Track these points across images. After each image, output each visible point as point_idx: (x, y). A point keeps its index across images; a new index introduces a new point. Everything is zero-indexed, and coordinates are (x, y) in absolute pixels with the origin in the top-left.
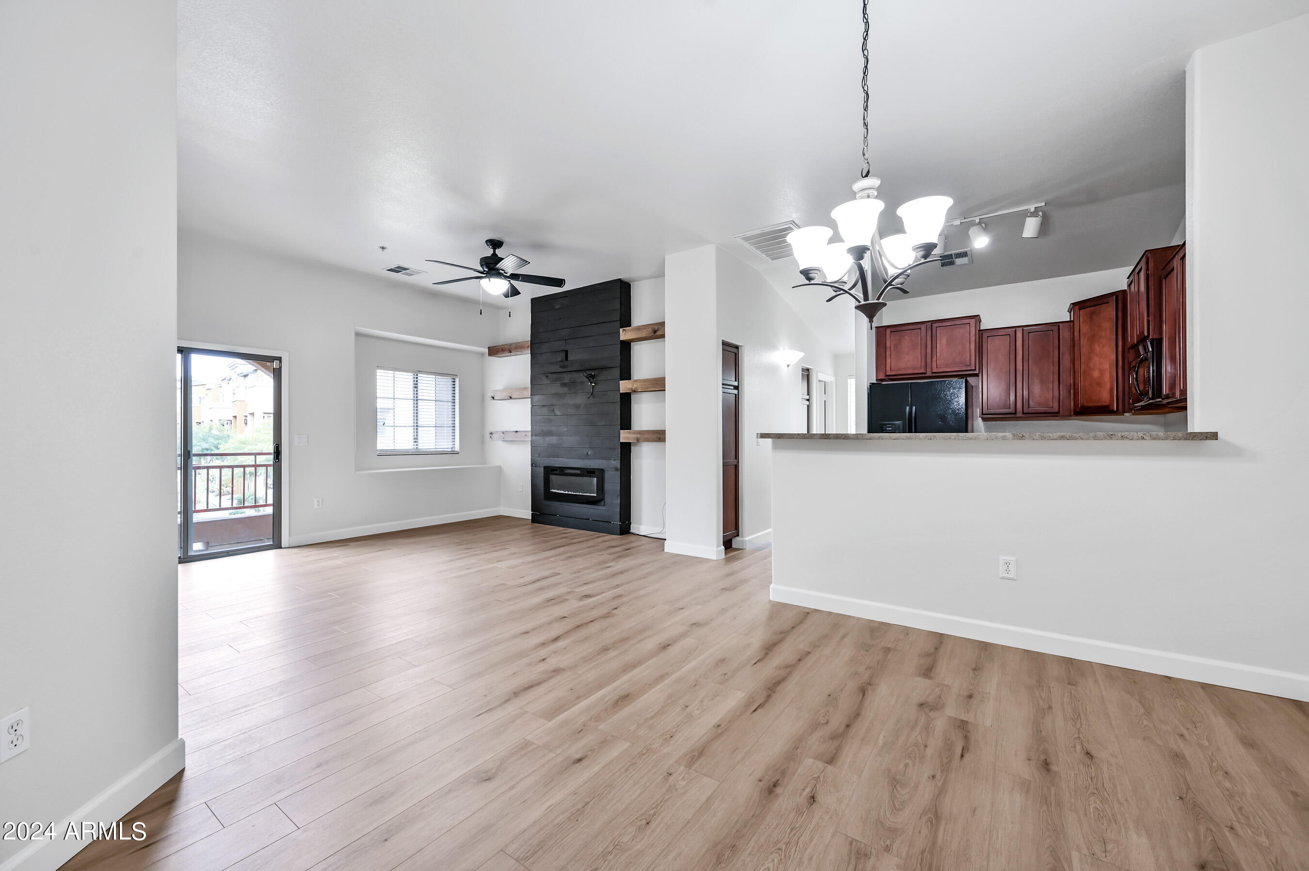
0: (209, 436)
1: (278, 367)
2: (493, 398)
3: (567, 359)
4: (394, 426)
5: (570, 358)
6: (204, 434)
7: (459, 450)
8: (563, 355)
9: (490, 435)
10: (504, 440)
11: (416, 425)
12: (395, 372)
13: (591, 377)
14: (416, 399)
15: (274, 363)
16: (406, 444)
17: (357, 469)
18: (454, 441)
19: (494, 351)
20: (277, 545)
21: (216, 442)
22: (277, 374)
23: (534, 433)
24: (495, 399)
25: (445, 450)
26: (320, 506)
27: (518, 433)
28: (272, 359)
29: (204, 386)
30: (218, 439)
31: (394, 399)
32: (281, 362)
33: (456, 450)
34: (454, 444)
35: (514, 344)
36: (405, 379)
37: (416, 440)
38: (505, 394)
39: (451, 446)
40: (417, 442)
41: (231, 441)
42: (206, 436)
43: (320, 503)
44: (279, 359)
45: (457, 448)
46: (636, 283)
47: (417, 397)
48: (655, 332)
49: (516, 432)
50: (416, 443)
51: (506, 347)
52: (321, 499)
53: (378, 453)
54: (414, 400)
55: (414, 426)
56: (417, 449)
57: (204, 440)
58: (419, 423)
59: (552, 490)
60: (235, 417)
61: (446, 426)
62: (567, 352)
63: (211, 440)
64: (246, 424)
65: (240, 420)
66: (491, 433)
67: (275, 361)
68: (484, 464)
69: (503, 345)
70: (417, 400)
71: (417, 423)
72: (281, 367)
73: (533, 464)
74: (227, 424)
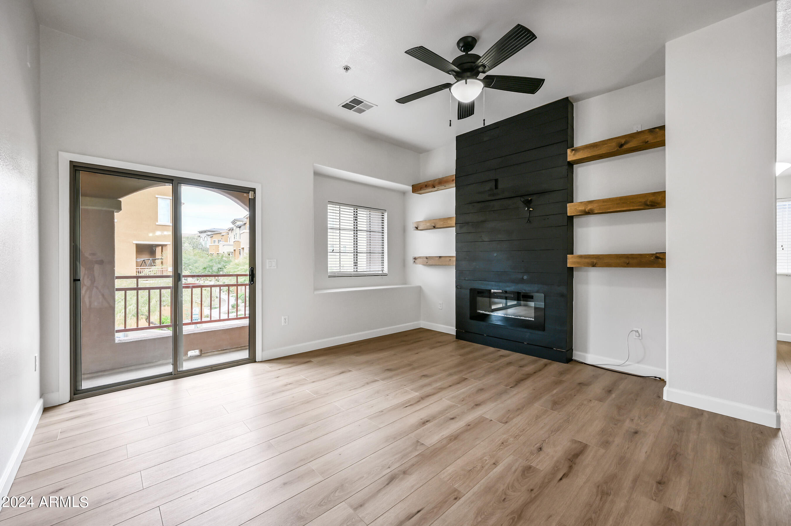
0: (221, 261)
1: (253, 198)
2: (417, 228)
3: (496, 187)
4: (340, 252)
5: (500, 186)
6: (219, 260)
7: (387, 273)
8: (492, 184)
9: (414, 260)
10: (427, 264)
11: (356, 251)
12: (341, 207)
13: (528, 203)
14: (356, 229)
15: (250, 194)
16: (348, 267)
17: (316, 289)
18: (383, 265)
19: (418, 188)
20: (252, 359)
21: (225, 264)
22: (252, 205)
23: (458, 259)
24: (419, 229)
25: (377, 272)
26: (287, 324)
27: (442, 258)
28: (247, 190)
29: (220, 234)
30: (226, 263)
31: (340, 229)
32: (255, 193)
33: (384, 272)
34: (383, 268)
35: (438, 180)
36: (348, 213)
37: (356, 264)
38: (428, 224)
39: (380, 269)
40: (357, 265)
41: (231, 264)
42: (220, 261)
43: (287, 320)
44: (254, 190)
45: (386, 271)
46: (580, 103)
47: (357, 228)
48: (621, 146)
49: (440, 257)
50: (356, 267)
51: (430, 183)
52: (287, 317)
53: (329, 275)
54: (354, 230)
55: (354, 252)
56: (356, 272)
57: (219, 263)
58: (358, 249)
59: (479, 311)
60: (235, 250)
61: (377, 252)
62: (496, 181)
63: (222, 263)
64: (240, 254)
65: (237, 252)
66: (415, 259)
67: (250, 192)
68: (406, 284)
69: (427, 182)
70: (357, 231)
71: (357, 249)
72: (255, 198)
73: (458, 287)
74: (231, 254)
